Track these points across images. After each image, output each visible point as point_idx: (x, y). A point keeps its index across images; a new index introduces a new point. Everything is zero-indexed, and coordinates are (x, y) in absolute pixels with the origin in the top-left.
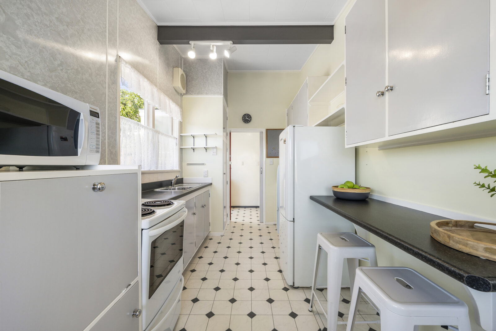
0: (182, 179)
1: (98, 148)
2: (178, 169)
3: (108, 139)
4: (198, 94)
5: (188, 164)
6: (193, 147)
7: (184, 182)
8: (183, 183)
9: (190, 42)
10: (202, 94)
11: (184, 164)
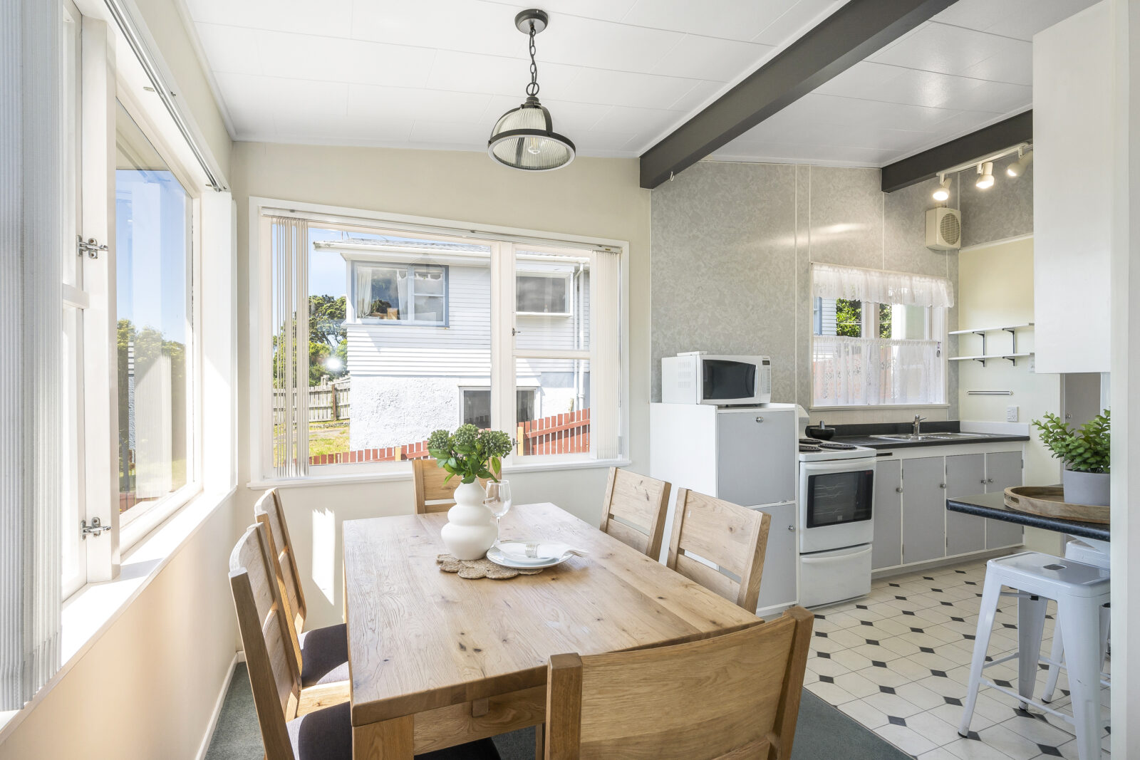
0: (959, 422)
1: (769, 389)
2: (942, 403)
3: (798, 368)
4: (995, 238)
5: (971, 393)
6: (983, 357)
7: (961, 430)
8: (959, 432)
9: (937, 174)
10: (1003, 237)
11: (962, 393)
